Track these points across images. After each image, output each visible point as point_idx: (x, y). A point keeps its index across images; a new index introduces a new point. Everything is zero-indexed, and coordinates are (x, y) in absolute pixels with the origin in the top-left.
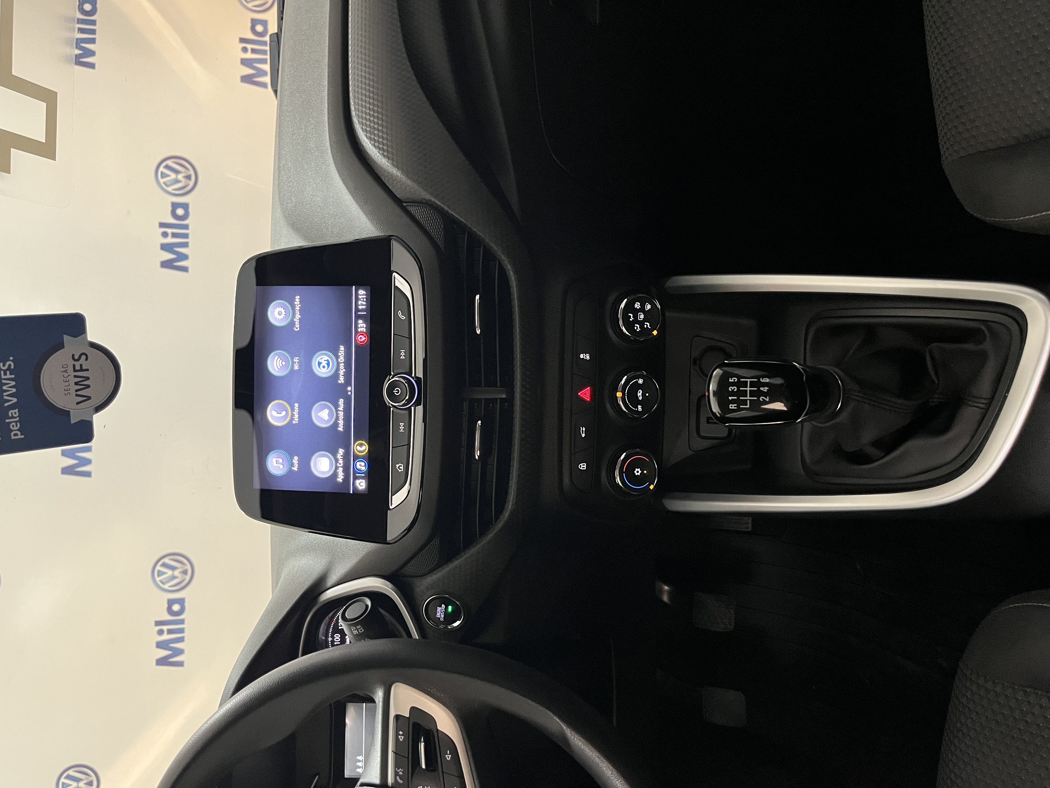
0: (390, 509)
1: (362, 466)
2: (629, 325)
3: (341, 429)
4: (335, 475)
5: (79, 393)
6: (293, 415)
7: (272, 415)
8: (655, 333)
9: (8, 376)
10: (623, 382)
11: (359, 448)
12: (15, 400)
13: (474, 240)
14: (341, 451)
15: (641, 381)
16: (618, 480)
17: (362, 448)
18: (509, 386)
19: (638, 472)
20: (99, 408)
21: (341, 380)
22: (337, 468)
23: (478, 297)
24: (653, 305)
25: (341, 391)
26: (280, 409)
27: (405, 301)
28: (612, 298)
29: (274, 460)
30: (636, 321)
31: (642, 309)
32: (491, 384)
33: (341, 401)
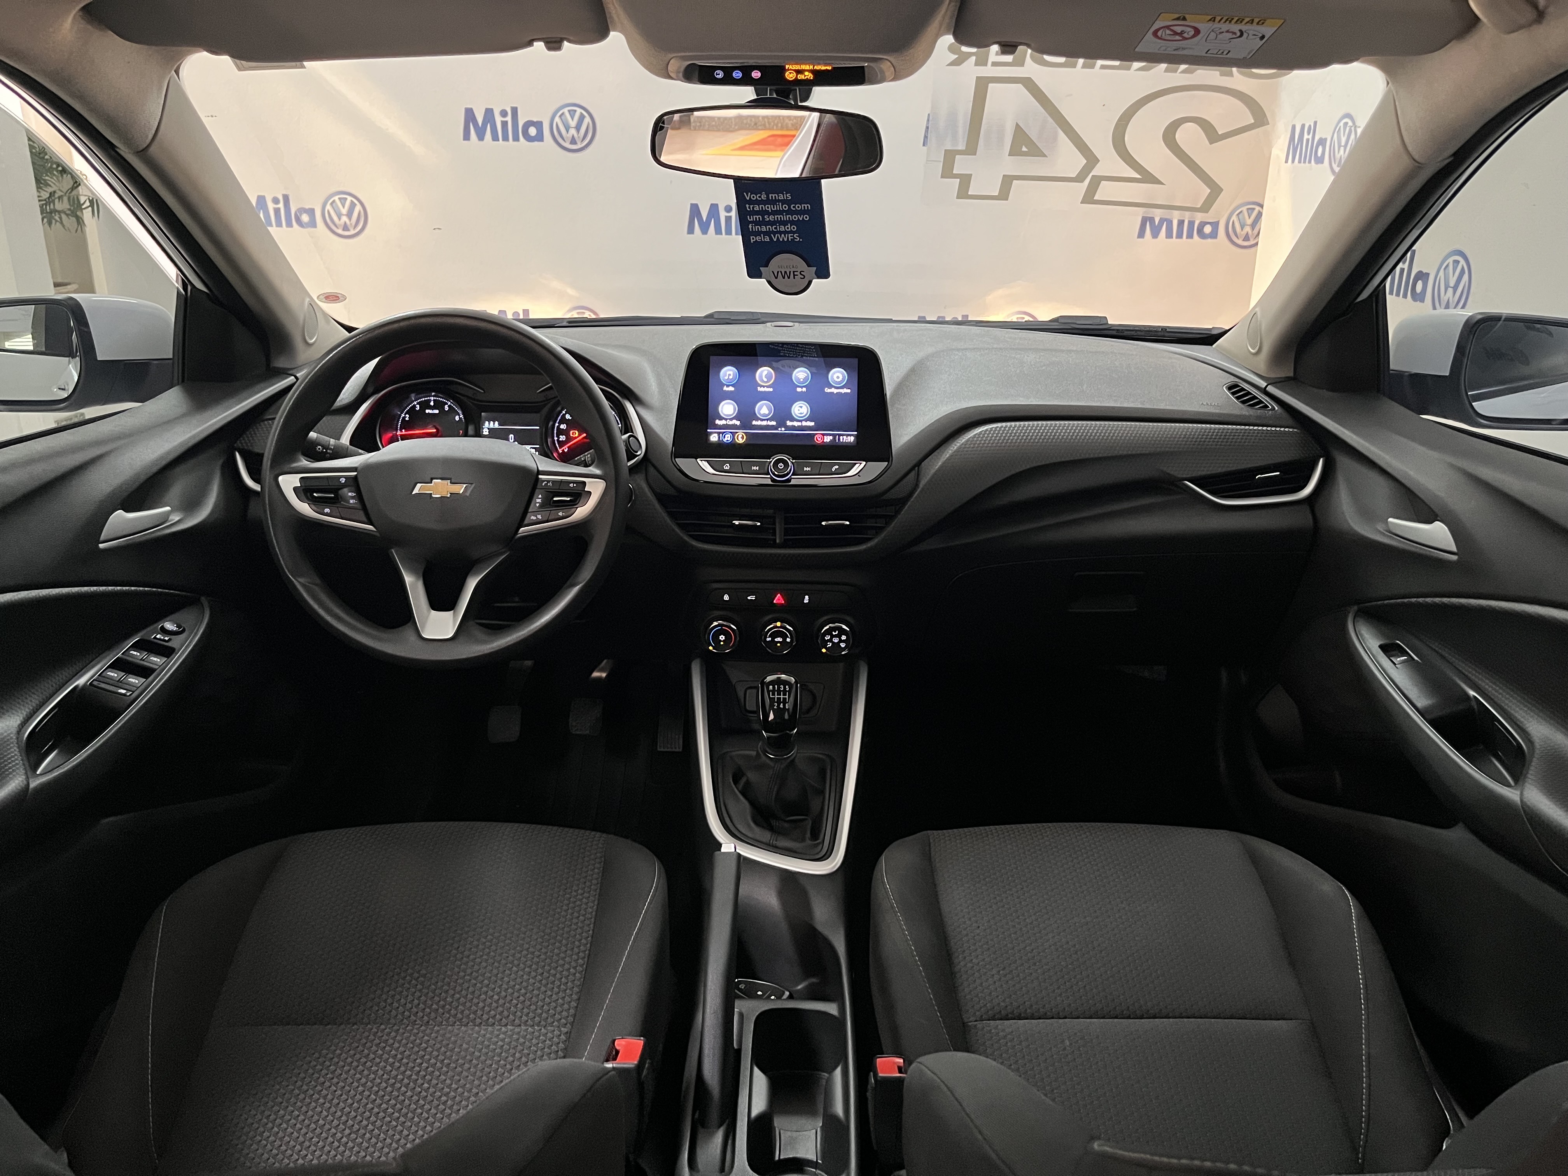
0: (696, 459)
1: (728, 438)
2: (829, 632)
3: (754, 423)
4: (721, 419)
5: (780, 273)
6: (764, 387)
7: (762, 372)
8: (824, 650)
9: (790, 238)
10: (788, 627)
11: (740, 436)
12: (775, 240)
13: (889, 519)
14: (738, 423)
15: (788, 640)
16: (715, 623)
17: (740, 439)
18: (784, 545)
19: (722, 638)
20: (769, 282)
21: (789, 423)
22: (726, 420)
23: (848, 523)
24: (844, 649)
25: (781, 424)
26: (769, 377)
27: (845, 470)
28: (849, 619)
29: (731, 373)
30: (832, 636)
31: (841, 641)
32: (786, 532)
33: (774, 423)
